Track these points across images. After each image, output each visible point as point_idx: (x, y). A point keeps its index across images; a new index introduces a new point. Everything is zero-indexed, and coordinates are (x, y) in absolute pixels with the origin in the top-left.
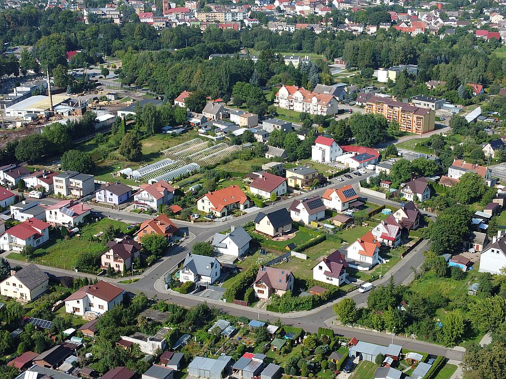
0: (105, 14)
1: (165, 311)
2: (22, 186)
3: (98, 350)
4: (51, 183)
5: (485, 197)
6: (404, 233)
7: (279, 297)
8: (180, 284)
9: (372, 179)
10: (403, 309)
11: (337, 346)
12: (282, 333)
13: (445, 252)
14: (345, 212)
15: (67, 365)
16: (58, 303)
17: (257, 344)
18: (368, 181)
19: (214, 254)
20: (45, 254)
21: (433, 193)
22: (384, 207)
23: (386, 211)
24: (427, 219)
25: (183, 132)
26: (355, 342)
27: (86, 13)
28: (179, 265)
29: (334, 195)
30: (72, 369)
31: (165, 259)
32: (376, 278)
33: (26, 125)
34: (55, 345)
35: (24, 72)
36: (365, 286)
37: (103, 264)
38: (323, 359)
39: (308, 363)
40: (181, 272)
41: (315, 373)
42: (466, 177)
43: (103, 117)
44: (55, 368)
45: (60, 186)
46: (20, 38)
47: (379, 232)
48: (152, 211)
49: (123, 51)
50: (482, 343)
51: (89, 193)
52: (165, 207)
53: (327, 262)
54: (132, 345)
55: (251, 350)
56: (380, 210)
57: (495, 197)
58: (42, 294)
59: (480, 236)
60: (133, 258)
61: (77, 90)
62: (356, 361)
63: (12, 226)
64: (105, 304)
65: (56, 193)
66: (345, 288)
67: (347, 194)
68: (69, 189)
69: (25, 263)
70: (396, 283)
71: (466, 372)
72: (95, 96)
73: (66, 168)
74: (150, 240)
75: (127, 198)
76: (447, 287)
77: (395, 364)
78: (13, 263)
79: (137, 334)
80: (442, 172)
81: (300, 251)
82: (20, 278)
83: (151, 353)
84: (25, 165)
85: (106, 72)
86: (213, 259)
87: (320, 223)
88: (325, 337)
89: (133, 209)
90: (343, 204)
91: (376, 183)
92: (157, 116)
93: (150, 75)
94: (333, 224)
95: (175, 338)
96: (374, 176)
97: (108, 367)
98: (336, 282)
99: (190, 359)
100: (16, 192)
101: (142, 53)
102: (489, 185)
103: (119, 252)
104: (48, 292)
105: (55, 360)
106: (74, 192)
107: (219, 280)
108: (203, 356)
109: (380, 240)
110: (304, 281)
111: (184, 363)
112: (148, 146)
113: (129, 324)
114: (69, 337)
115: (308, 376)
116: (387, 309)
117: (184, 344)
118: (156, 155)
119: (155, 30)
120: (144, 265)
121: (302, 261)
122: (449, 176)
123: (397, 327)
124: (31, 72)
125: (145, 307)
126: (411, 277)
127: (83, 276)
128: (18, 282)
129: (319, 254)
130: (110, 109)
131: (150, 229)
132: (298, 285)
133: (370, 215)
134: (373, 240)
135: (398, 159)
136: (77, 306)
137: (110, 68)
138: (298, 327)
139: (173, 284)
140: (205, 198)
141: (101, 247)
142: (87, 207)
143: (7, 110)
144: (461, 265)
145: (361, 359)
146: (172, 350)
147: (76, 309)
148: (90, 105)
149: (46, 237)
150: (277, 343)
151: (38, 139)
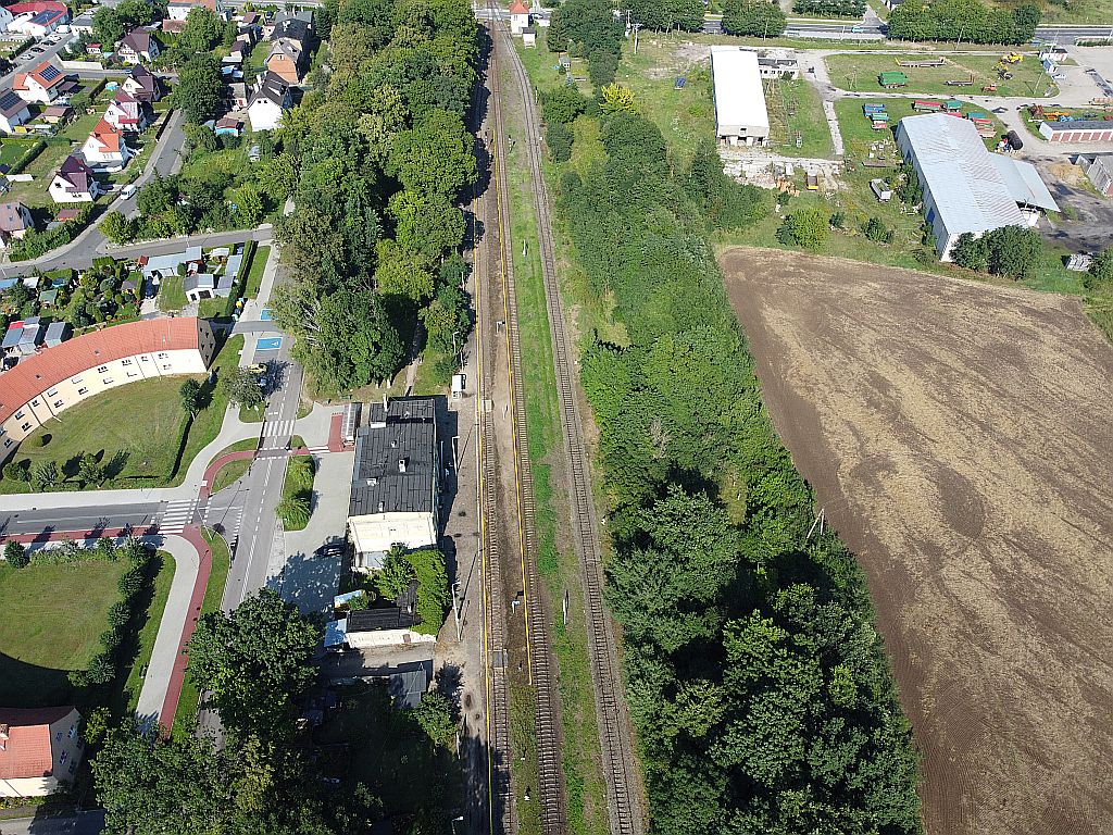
5: (226, 37)
6: (146, 108)
7: (19, 240)
9: (72, 47)
10: (184, 203)
11: (125, 274)
12: (48, 284)
13: (206, 119)
14: (56, 102)
17: (21, 306)
18: (69, 51)
21: (161, 47)
22: (106, 81)
23: (111, 86)
24: (169, 83)
26: (145, 260)
29: (29, 81)
32: (135, 177)
36: (125, 190)
38: (114, 294)
39: (98, 305)
41: (112, 314)
42: (194, 14)
47: (113, 116)
50: (286, 213)
53: (64, 175)
55: (16, 317)
56: (102, 86)
57: (238, 34)
59: (239, 88)
62: (156, 281)
66: (102, 201)
67: (48, 74)
70: (163, 175)
71: (281, 249)
76: (224, 160)
77: (202, 269)
80: (160, 15)
81: (19, 171)
87: (28, 126)
88: (105, 268)
90: (49, 90)
91: (80, 50)
94: (48, 123)
96: (74, 41)
98: (87, 197)
102: (225, 19)
109: (120, 126)
110: (44, 210)
115: (105, 320)
116: (165, 209)
121: (28, 183)
122: (172, 18)
123: (187, 226)
126: (179, 161)
129: (47, 169)
132: (39, 217)
133: (92, 96)
134: (112, 129)
135: (96, 9)
138: (64, 268)
144: (230, 130)
145: (160, 277)
150: (47, 297)
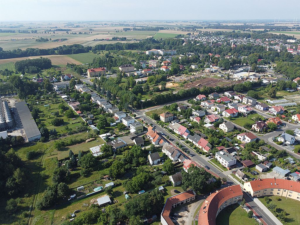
0: (275, 48)
1: (270, 148)
2: (233, 98)
3: (244, 153)
4: (242, 99)
8: (278, 141)
15: (233, 154)
16: (235, 135)
19: (294, 135)
20: (235, 120)
25: (293, 91)
27: (268, 47)
28: (279, 135)
30: (234, 155)
31: (275, 132)
33: (239, 80)
34: (231, 147)
35: (242, 64)
37: (252, 127)
40: (279, 137)
43: (265, 81)
44: (229, 153)
45: (245, 100)
46: (244, 54)
48: (274, 115)
49: (278, 61)
51: (254, 105)
52: (279, 115)
54: (255, 155)
58: (231, 131)
60: (263, 128)
61: (258, 72)
63: (227, 109)
64: (250, 140)
65: (243, 102)
68: (247, 102)
69: (228, 121)
72: (264, 74)
73: (248, 95)
74: (271, 124)
75: (266, 109)
78: (225, 120)
79: (258, 152)
82: (226, 125)
83: (261, 160)
84: (236, 92)
85: (270, 67)
86: (293, 137)
89: (267, 113)
92: (285, 84)
93: (286, 70)
95: (271, 158)
97: (246, 159)
99: (275, 166)
100: (231, 100)
101: (285, 62)
103: (259, 125)
104: (233, 131)
105: (230, 151)
106: (249, 103)
107: (293, 144)
108: (280, 167)
111: (272, 167)
112: (278, 94)
113: (256, 148)
114: (236, 146)
117: (274, 161)
118: (281, 97)
119: (292, 55)
120: (266, 132)
124: (245, 64)
125: (263, 145)
127: (245, 129)
128: (225, 126)
130: (268, 79)
131: (272, 121)
136: (241, 138)
137: (272, 66)
139: (275, 140)
140: (296, 115)
141: (253, 122)
142: (252, 109)
143: (234, 75)
146: (269, 161)
147: (240, 139)
148: (261, 77)
149: (236, 115)
151: (242, 85)
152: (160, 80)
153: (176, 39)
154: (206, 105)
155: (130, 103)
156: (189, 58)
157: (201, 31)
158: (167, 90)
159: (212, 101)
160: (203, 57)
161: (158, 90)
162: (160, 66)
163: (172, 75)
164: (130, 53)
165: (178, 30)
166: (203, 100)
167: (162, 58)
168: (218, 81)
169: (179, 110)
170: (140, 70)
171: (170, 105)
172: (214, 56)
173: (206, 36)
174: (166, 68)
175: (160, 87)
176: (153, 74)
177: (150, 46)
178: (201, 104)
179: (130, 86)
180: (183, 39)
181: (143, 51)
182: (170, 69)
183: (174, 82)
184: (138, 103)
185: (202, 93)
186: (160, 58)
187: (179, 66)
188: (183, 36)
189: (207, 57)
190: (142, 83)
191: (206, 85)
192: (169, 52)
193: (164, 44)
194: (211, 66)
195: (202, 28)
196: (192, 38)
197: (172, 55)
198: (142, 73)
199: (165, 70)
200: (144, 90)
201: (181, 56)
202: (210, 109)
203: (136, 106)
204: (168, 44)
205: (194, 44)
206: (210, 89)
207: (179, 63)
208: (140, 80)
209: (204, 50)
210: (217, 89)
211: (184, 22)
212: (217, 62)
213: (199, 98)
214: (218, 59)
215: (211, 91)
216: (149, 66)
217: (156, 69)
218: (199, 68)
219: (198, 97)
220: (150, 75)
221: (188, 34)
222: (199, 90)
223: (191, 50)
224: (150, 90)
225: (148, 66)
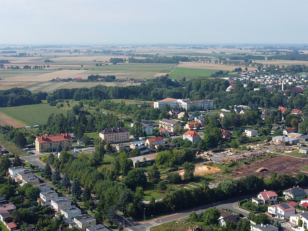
152: (182, 158)
153: (213, 78)
154: (279, 212)
155: (119, 208)
156: (239, 116)
157: (262, 65)
158: (197, 179)
159: (291, 205)
160: (268, 114)
161: (178, 181)
162: (183, 132)
163: (206, 150)
164: (123, 106)
165: (216, 62)
166: (273, 201)
167: (186, 115)
168: (300, 162)
169: (223, 223)
170: (140, 138)
171: (204, 211)
172: (289, 113)
173: (272, 73)
174: (195, 136)
175: (182, 173)
176: (168, 146)
177: (162, 92)
178: (269, 211)
179: (121, 172)
180: (226, 79)
181: (148, 102)
182: (202, 137)
183: (211, 164)
184: (136, 208)
185: (269, 188)
186: (181, 115)
187: (221, 132)
188: (227, 74)
189: (275, 114)
190: (145, 164)
191: (277, 170)
192: (199, 103)
193: (190, 89)
194: (285, 132)
195: (262, 58)
196: (245, 78)
197: (206, 110)
198: (146, 145)
199: (191, 139)
200: (148, 180)
201: (224, 113)
202: (288, 220)
203: (131, 214)
204: (198, 88)
205: (249, 88)
206: (286, 180)
207: (219, 126)
208: (141, 159)
209: (269, 101)
210: (300, 179)
211: (228, 47)
212: (296, 125)
213: (262, 198)
214: (298, 117)
215: (289, 183)
216: (160, 131)
217: (173, 137)
218: (261, 135)
219: (260, 196)
220: (161, 149)
221: (236, 70)
222: (262, 181)
223: (243, 101)
224: (161, 180)
225: (157, 131)
